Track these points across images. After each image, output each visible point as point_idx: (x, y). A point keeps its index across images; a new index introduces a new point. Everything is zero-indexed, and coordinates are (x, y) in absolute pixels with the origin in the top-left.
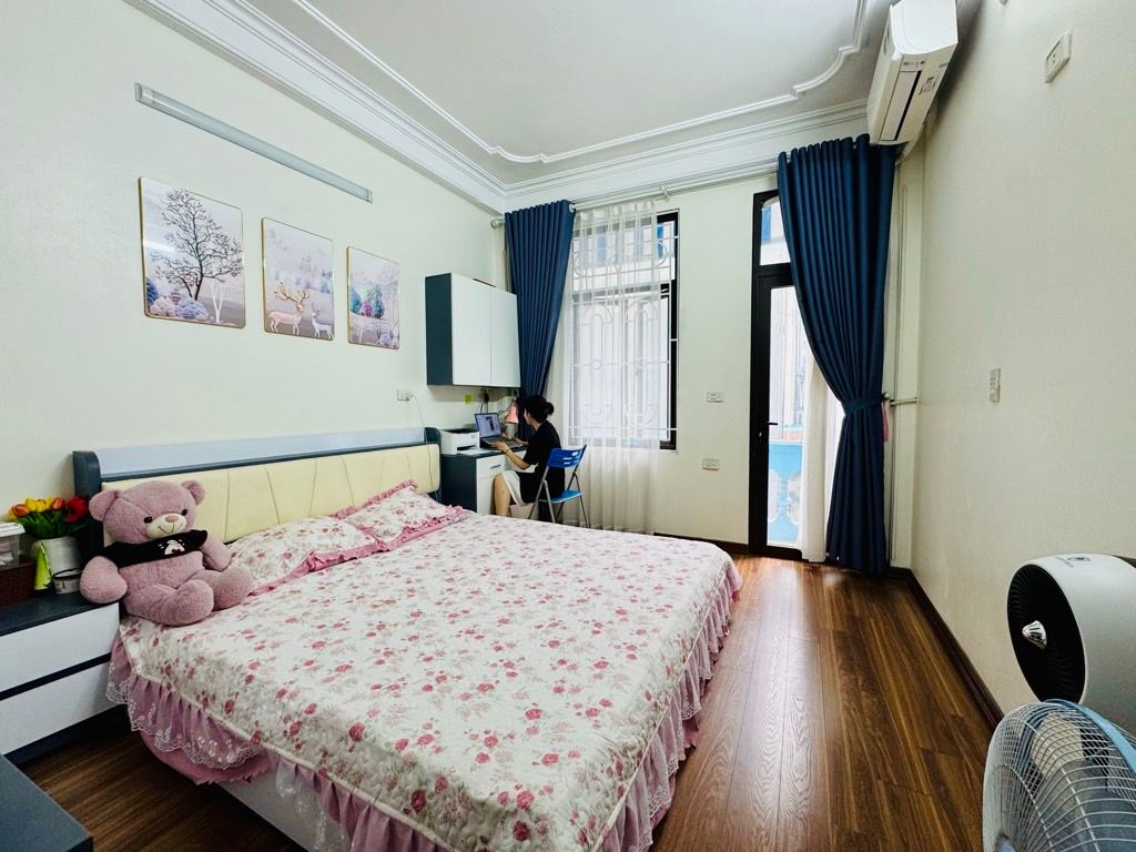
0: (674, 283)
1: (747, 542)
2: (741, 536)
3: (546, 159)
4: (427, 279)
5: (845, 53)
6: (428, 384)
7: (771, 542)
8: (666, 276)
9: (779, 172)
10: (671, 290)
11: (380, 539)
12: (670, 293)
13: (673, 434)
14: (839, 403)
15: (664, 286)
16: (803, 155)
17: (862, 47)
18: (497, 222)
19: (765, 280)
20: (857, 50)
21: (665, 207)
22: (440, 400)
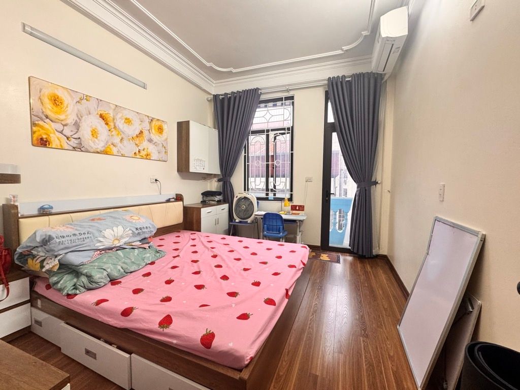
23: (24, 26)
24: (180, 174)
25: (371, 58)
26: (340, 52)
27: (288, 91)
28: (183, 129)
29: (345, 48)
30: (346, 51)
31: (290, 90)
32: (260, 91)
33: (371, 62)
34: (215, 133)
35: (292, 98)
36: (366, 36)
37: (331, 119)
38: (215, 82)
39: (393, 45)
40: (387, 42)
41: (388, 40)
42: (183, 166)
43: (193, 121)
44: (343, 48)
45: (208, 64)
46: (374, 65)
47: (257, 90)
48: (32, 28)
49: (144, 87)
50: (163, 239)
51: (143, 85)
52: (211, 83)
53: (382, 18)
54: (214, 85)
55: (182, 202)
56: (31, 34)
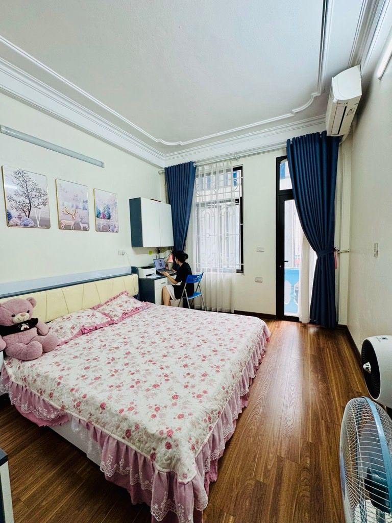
0: (241, 198)
1: (275, 314)
2: (273, 311)
3: (182, 144)
4: (130, 200)
5: (314, 96)
6: (132, 247)
7: (286, 314)
8: (238, 195)
9: (287, 148)
10: (240, 201)
11: (112, 319)
12: (240, 203)
13: (242, 266)
14: (315, 252)
15: (237, 200)
16: (298, 141)
17: (322, 94)
18: (161, 172)
19: (282, 197)
20: (320, 94)
21: (236, 164)
22: (137, 254)
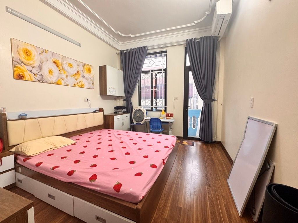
23: (7, 8)
24: (101, 97)
25: (211, 28)
26: (193, 24)
27: (163, 48)
28: (103, 70)
29: (196, 22)
30: (197, 23)
31: (165, 47)
32: (147, 48)
33: (211, 30)
34: (122, 73)
35: (166, 52)
36: (208, 14)
37: (188, 64)
38: (120, 43)
39: (224, 19)
40: (220, 17)
41: (221, 16)
42: (103, 92)
43: (108, 65)
44: (195, 22)
45: (117, 32)
46: (213, 32)
47: (145, 47)
48: (12, 9)
49: (79, 45)
50: (92, 134)
51: (78, 44)
52: (119, 44)
53: (217, 3)
54: (120, 45)
55: (103, 113)
56: (11, 13)
